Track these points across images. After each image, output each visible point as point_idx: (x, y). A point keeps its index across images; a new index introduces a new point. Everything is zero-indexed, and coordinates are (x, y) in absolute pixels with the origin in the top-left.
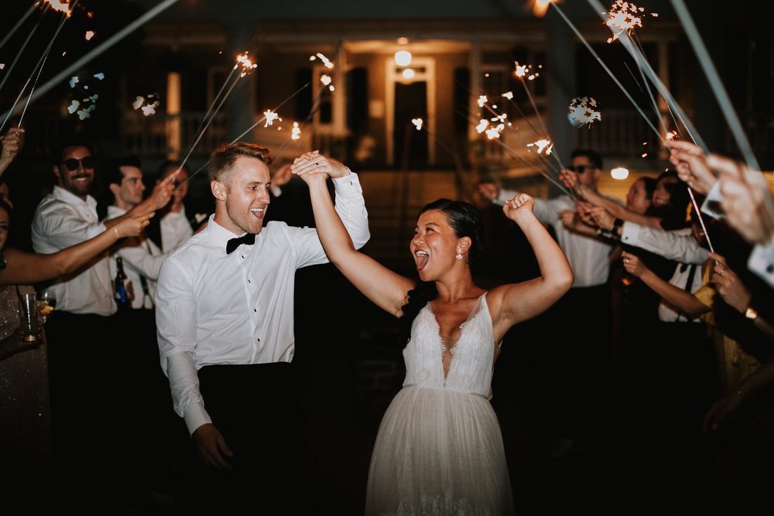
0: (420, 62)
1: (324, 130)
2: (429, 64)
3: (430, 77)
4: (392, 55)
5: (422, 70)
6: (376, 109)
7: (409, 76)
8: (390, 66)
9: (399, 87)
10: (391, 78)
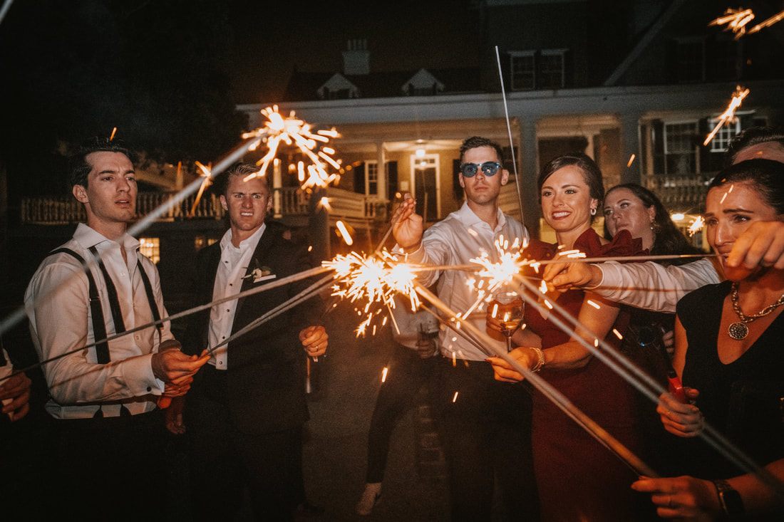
0: (430, 156)
1: (373, 200)
2: (436, 157)
3: (437, 165)
4: (413, 152)
5: (432, 161)
6: (404, 185)
7: (423, 166)
8: (413, 158)
9: (418, 172)
10: (413, 167)
